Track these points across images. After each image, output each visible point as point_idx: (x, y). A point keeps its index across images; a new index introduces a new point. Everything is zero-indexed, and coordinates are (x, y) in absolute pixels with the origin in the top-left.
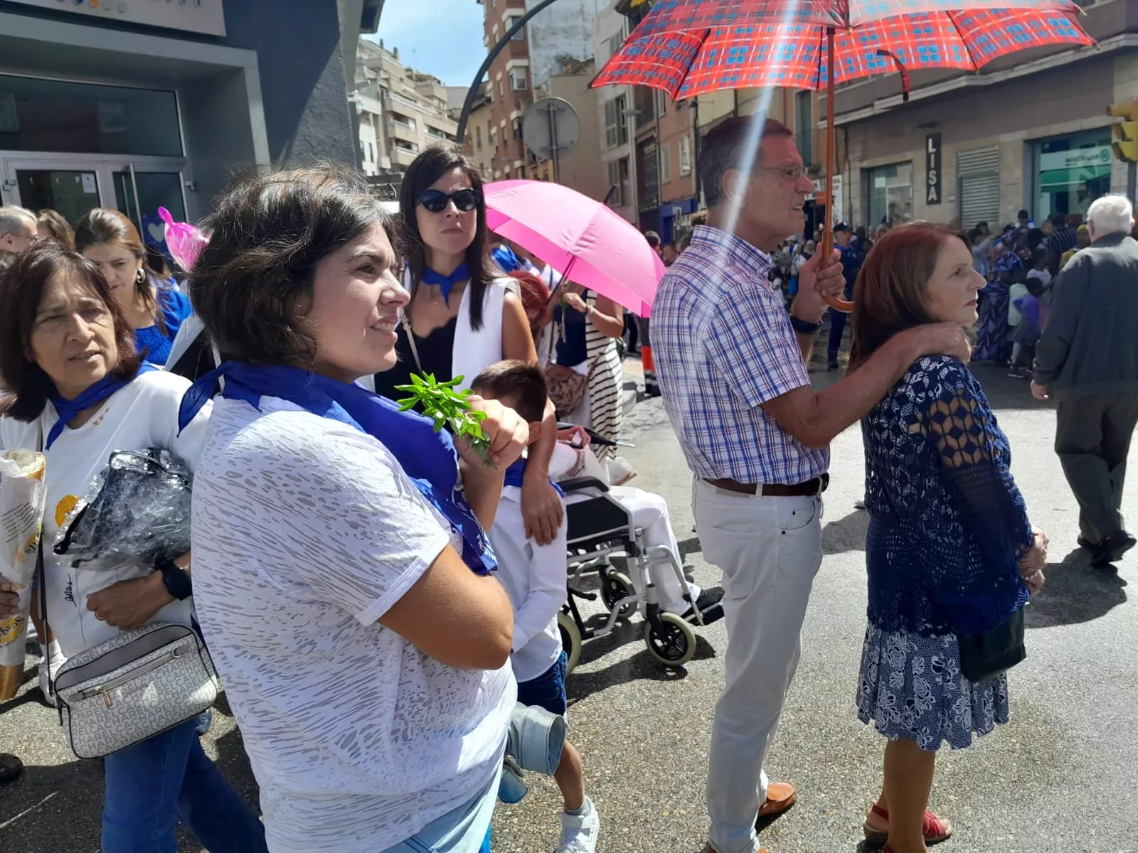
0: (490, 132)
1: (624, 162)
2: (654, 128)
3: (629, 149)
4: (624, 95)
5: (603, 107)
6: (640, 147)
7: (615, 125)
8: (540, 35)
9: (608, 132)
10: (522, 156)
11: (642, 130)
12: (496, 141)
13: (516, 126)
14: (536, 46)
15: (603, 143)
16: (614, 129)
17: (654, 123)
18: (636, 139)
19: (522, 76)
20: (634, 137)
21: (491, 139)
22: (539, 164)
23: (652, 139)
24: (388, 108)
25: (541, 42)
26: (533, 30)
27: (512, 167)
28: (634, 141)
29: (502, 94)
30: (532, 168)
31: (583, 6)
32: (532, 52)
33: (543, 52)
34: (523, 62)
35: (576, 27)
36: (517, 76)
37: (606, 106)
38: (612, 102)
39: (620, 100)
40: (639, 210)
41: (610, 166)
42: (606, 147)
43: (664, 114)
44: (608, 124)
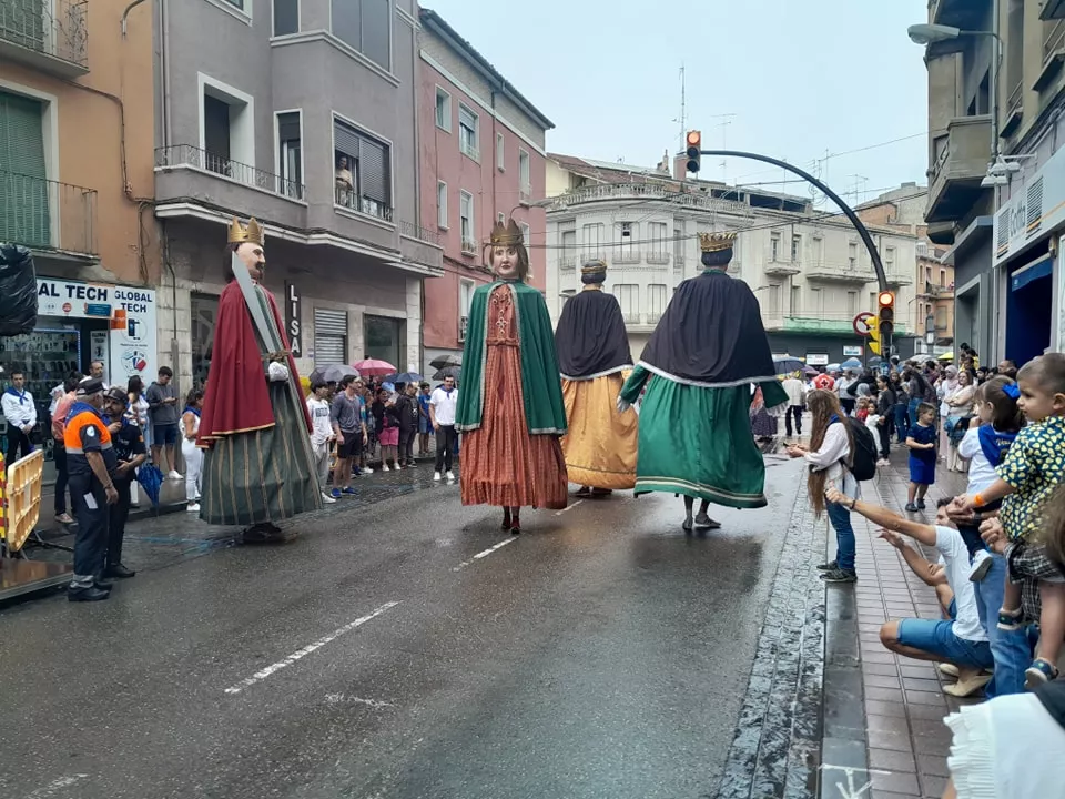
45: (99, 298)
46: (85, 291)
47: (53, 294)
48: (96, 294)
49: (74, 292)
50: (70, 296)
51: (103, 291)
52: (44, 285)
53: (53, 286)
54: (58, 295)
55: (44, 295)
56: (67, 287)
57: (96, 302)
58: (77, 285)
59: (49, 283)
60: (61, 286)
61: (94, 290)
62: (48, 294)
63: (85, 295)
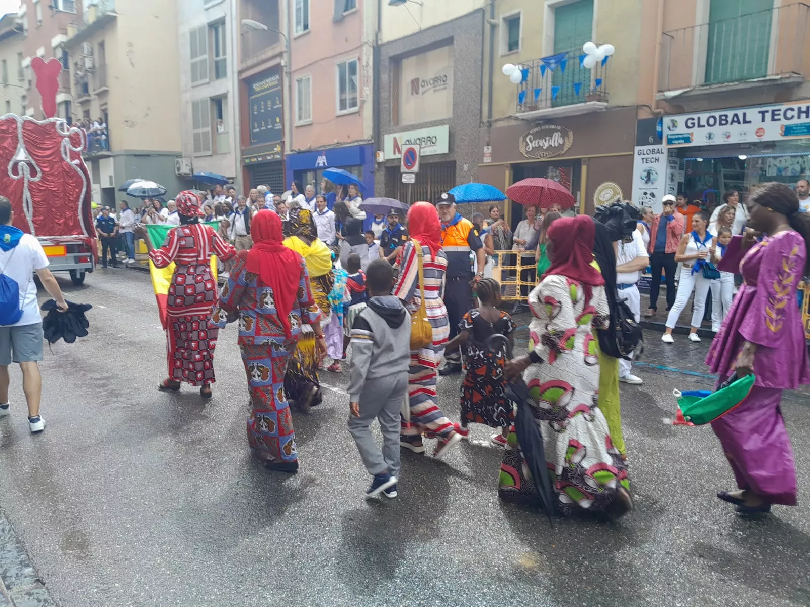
0: (20, 64)
1: (218, 102)
2: (280, 54)
3: (229, 86)
4: (222, 22)
5: (188, 37)
6: (246, 84)
7: (206, 56)
9: (194, 66)
10: (67, 90)
11: (250, 63)
12: (29, 74)
13: (59, 54)
15: (186, 79)
16: (204, 61)
17: (282, 46)
18: (240, 73)
20: (236, 70)
21: (21, 74)
22: (93, 97)
23: (277, 69)
28: (236, 75)
29: (40, 17)
30: (82, 103)
37: (193, 35)
38: (201, 29)
39: (216, 26)
40: (243, 160)
41: (195, 105)
42: (190, 84)
43: (301, 32)
44: (193, 54)
45: (799, 117)
46: (782, 113)
47: (745, 122)
48: (795, 113)
49: (768, 116)
50: (763, 120)
51: (804, 109)
52: (736, 115)
53: (744, 115)
54: (750, 122)
55: (735, 124)
56: (760, 112)
57: (795, 121)
58: (770, 108)
59: (740, 113)
60: (753, 114)
61: (792, 110)
62: (739, 122)
63: (781, 117)
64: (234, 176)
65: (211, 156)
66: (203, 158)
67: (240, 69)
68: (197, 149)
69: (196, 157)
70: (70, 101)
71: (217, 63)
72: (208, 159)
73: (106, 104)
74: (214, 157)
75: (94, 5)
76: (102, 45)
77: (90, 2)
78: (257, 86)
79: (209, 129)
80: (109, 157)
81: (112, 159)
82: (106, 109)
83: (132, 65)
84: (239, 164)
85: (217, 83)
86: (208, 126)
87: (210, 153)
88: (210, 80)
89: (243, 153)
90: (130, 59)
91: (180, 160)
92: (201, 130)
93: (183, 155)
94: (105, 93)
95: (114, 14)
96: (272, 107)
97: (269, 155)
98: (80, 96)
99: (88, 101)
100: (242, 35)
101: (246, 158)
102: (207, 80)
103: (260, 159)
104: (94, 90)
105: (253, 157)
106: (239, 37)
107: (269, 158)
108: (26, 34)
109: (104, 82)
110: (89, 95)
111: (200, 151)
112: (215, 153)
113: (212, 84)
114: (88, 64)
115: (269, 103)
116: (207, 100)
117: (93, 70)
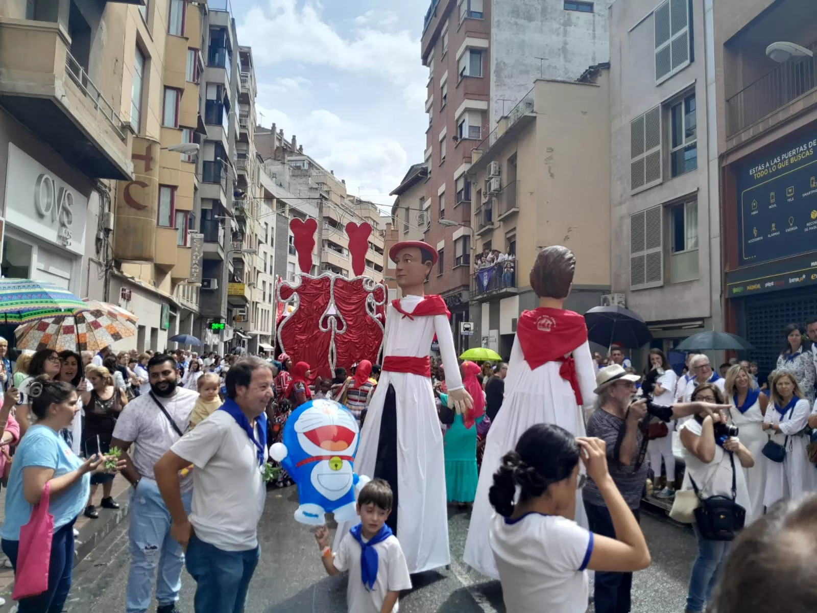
0: (421, 208)
3: (701, 180)
5: (627, 131)
7: (659, 148)
8: (506, 72)
10: (467, 222)
11: (744, 137)
12: (428, 216)
13: (461, 185)
14: (500, 84)
15: (622, 186)
16: (653, 156)
18: (722, 157)
19: (477, 122)
21: (421, 218)
22: (497, 224)
24: (325, 215)
25: (507, 81)
26: (497, 64)
27: (448, 239)
29: (444, 154)
30: (483, 235)
31: (566, 43)
32: (494, 92)
33: (508, 94)
34: (481, 105)
35: (555, 68)
36: (469, 121)
37: (636, 126)
38: (651, 115)
39: (674, 105)
41: (636, 220)
42: (629, 192)
44: (636, 151)
64: (706, 314)
65: (661, 287)
66: (647, 292)
67: (724, 150)
68: (637, 278)
69: (633, 291)
70: (469, 236)
71: (674, 155)
72: (658, 293)
73: (514, 229)
74: (666, 290)
75: (506, 118)
76: (513, 161)
77: (502, 115)
78: (758, 171)
79: (660, 249)
80: (513, 294)
81: (517, 297)
82: (514, 236)
83: (552, 175)
84: (716, 297)
85: (678, 180)
86: (658, 245)
87: (660, 283)
88: (664, 179)
89: (726, 277)
90: (550, 169)
91: (609, 297)
92: (645, 252)
93: (612, 289)
94: (515, 214)
95: (534, 115)
96: (797, 195)
97: (799, 275)
98: (482, 227)
99: (490, 231)
100: (728, 101)
101: (736, 286)
102: (659, 181)
103: (769, 284)
104: (500, 215)
105: (753, 283)
106: (723, 104)
107: (792, 281)
108: (429, 176)
109: (512, 202)
110: (493, 224)
111: (641, 281)
112: (668, 283)
113: (669, 183)
114: (494, 185)
115: (790, 190)
116: (658, 209)
117: (498, 193)
